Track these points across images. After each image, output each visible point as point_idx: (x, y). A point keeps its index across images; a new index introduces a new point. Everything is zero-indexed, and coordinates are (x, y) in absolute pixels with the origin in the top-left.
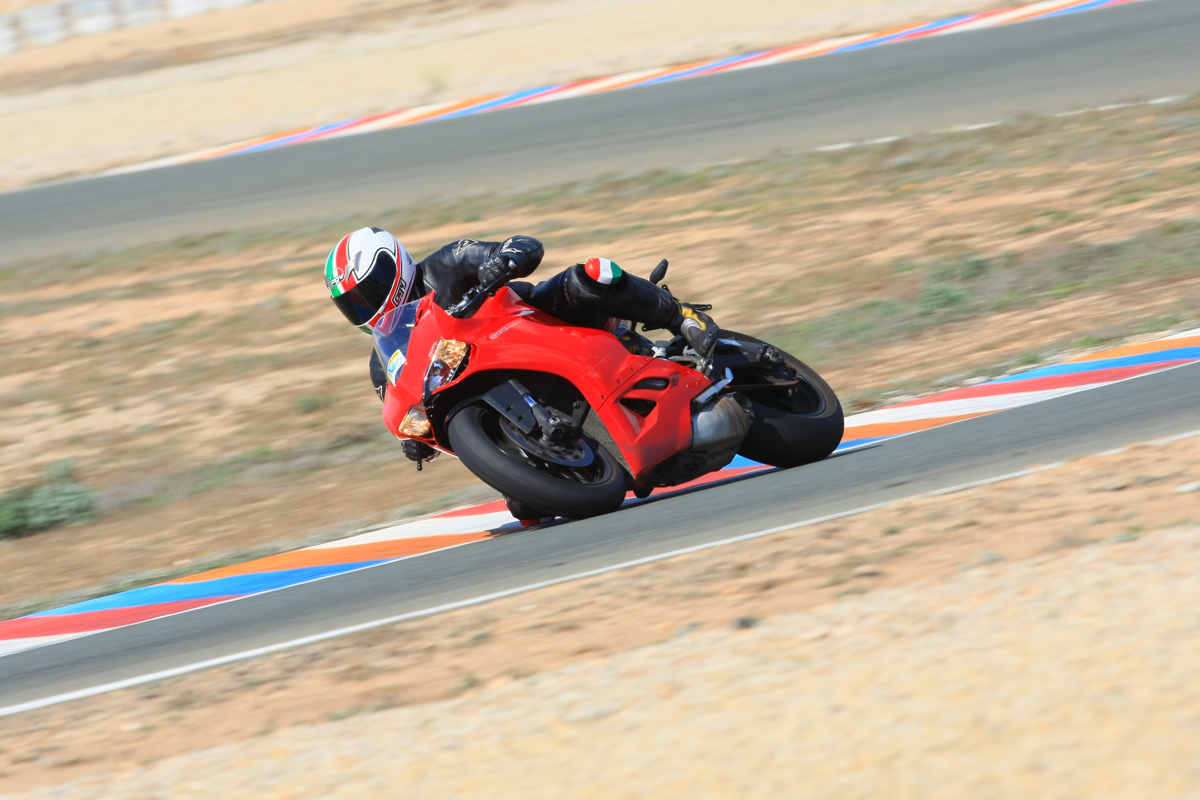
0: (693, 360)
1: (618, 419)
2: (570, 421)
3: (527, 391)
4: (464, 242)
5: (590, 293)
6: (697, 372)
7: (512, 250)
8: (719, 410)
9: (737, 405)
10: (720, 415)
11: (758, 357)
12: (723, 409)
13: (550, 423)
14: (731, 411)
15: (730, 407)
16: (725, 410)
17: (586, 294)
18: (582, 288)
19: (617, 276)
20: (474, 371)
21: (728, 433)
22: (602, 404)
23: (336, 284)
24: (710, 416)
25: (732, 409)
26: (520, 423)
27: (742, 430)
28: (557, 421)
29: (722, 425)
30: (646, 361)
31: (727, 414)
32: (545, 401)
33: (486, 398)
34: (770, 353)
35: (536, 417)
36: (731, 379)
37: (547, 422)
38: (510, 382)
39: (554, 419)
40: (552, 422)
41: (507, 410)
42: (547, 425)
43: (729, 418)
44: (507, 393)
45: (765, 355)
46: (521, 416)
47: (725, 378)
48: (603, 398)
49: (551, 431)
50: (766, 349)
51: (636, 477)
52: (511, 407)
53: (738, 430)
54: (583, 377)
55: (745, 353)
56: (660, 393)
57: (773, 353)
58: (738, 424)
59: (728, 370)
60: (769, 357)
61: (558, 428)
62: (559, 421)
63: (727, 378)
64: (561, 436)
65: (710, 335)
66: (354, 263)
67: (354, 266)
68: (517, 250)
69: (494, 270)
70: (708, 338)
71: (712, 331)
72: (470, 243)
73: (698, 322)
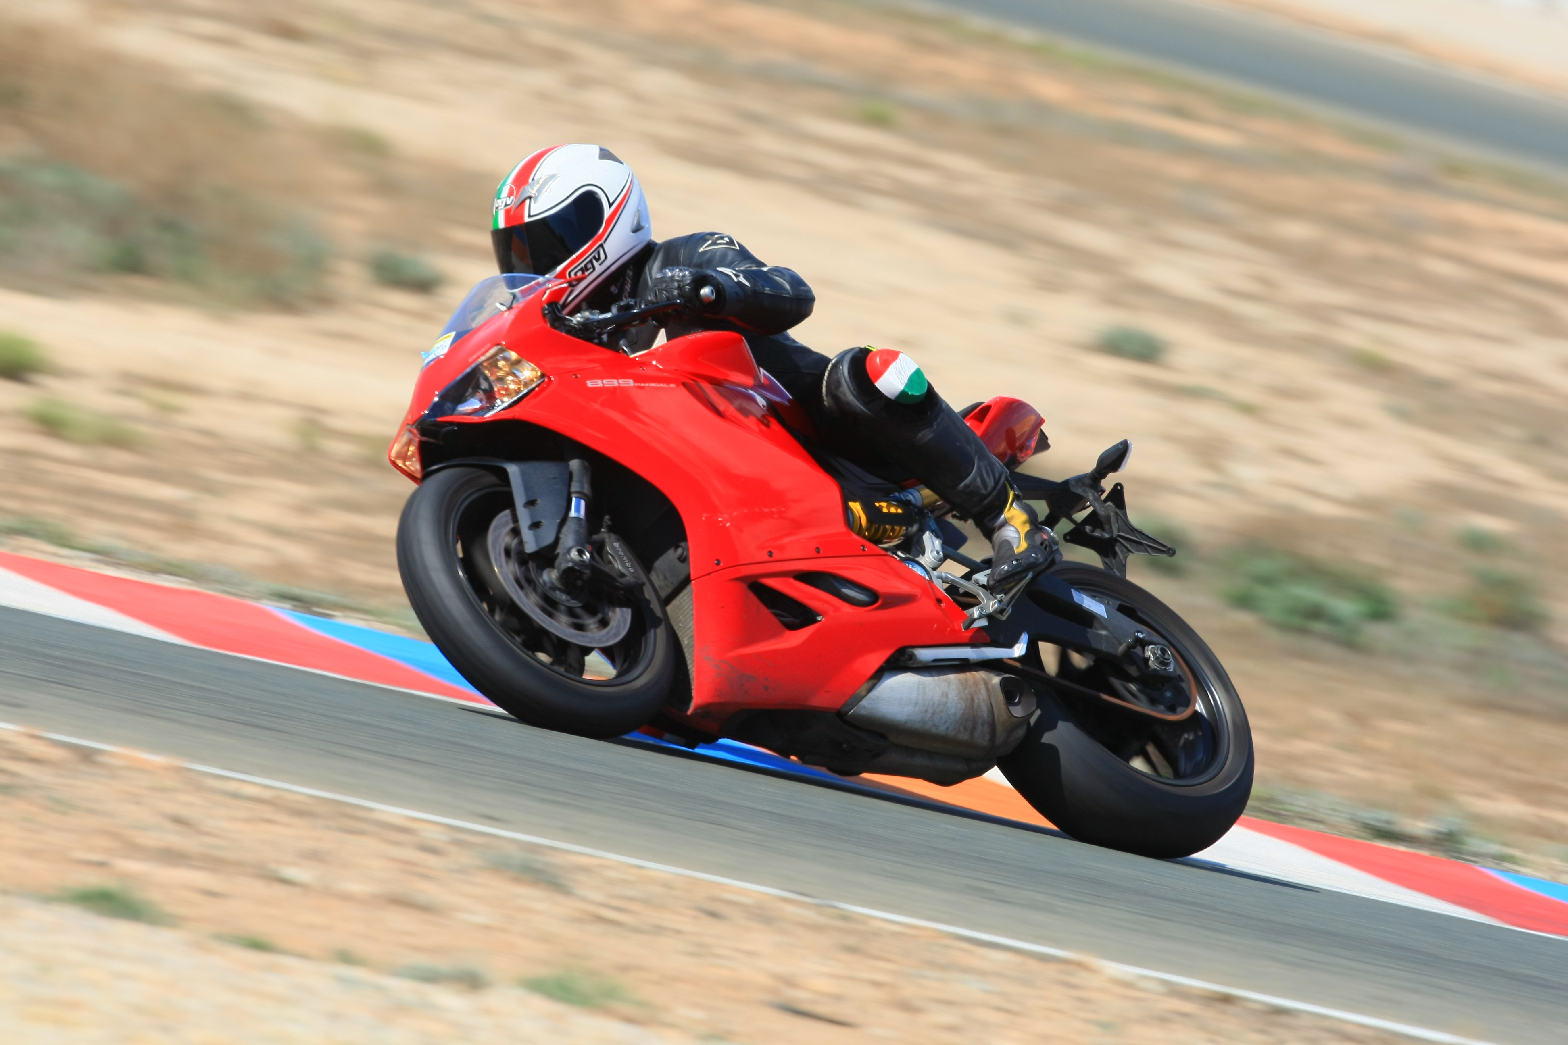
0: (979, 594)
1: (722, 607)
2: (624, 571)
3: (587, 489)
4: (722, 238)
6: (965, 616)
7: (735, 275)
9: (1000, 696)
11: (1121, 649)
12: (965, 689)
13: (571, 556)
14: (978, 698)
15: (980, 693)
16: (967, 692)
20: (516, 417)
21: (947, 728)
22: (709, 572)
23: (499, 209)
24: (924, 688)
25: (984, 700)
26: (531, 532)
27: (987, 737)
28: (582, 557)
29: (942, 712)
30: (864, 550)
31: (967, 700)
32: (609, 523)
33: (513, 469)
34: (1154, 654)
35: (561, 536)
36: (1020, 653)
37: (569, 551)
38: (575, 464)
39: (581, 552)
40: (574, 554)
41: (531, 503)
42: (565, 554)
43: (965, 707)
44: (554, 478)
45: (1135, 650)
46: (541, 522)
47: (1011, 645)
48: (718, 564)
49: (564, 566)
50: (1143, 643)
51: (695, 709)
52: (539, 501)
53: (977, 734)
54: (706, 517)
55: (1104, 632)
56: (846, 608)
57: (1158, 655)
58: (983, 725)
59: (1024, 637)
60: (1148, 659)
61: (578, 567)
62: (587, 558)
63: (1016, 647)
64: (579, 582)
65: (1013, 562)
66: (536, 188)
67: (534, 192)
68: (742, 279)
69: (671, 289)
70: (1008, 566)
71: (1022, 559)
72: (727, 243)
73: (1020, 538)
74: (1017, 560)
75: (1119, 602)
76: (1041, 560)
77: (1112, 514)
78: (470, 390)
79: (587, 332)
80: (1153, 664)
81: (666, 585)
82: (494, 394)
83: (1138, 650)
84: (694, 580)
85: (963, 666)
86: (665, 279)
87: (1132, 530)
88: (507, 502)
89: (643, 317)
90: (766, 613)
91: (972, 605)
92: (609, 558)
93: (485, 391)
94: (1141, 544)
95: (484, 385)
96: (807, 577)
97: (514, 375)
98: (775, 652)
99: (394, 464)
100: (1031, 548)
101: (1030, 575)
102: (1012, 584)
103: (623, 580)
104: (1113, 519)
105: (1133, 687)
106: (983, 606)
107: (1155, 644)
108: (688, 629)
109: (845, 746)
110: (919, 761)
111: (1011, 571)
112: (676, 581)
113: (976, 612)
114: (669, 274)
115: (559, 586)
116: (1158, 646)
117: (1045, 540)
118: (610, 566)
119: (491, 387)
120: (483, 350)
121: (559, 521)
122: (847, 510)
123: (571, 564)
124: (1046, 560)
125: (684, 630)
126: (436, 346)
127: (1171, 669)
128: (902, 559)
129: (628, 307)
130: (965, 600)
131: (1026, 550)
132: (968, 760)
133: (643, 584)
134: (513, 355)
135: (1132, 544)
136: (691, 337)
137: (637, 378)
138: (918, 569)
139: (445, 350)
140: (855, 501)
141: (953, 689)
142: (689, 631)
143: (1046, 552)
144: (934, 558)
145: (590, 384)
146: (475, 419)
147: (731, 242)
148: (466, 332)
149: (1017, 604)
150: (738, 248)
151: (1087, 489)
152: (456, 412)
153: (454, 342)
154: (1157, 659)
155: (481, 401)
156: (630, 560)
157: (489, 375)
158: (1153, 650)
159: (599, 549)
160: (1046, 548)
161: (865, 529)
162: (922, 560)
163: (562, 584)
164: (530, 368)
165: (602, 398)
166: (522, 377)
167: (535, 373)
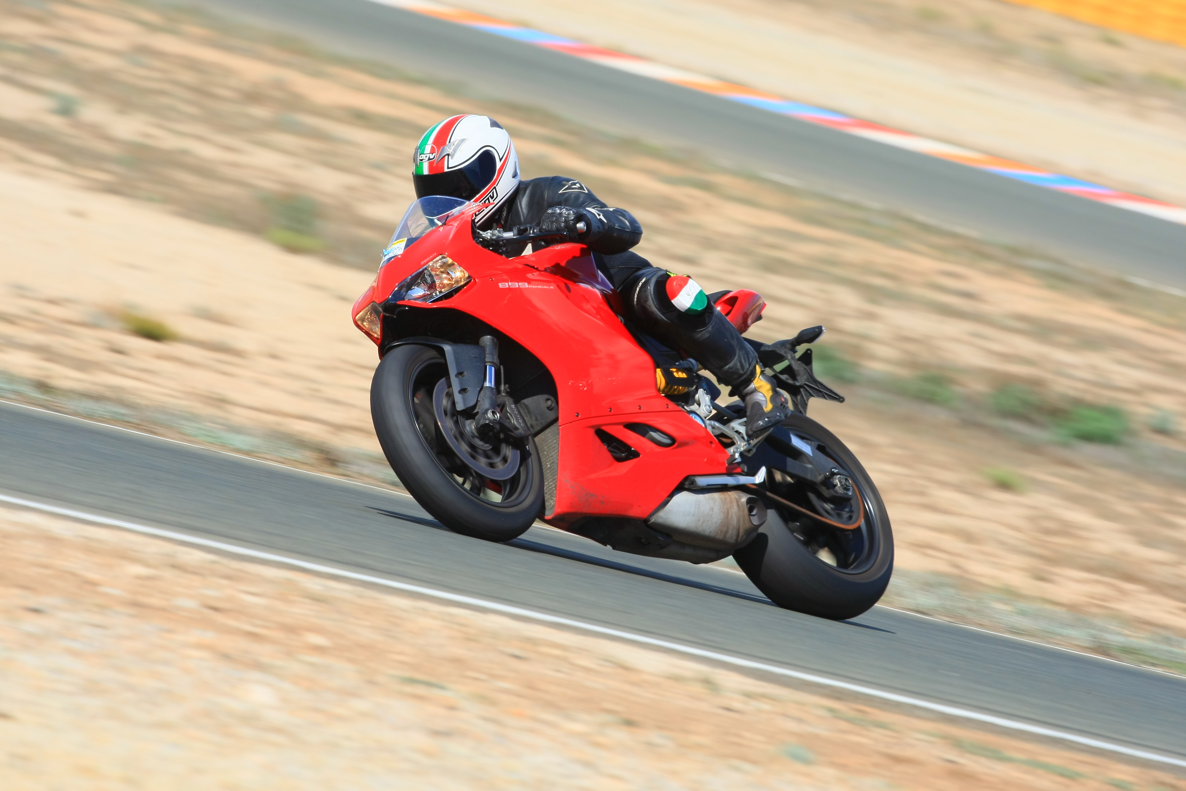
0: (735, 438)
2: (518, 426)
3: (496, 360)
5: (657, 308)
6: (726, 453)
8: (717, 503)
9: (745, 510)
10: (713, 509)
11: (820, 478)
12: (724, 504)
13: (487, 415)
14: (732, 512)
15: (733, 508)
16: (725, 507)
17: (652, 307)
18: (652, 299)
19: (695, 308)
20: (452, 307)
21: (710, 532)
22: (571, 421)
23: (423, 160)
25: (735, 513)
26: (460, 395)
27: (735, 538)
28: (494, 416)
29: (708, 520)
30: (668, 407)
31: (725, 512)
33: (447, 348)
34: (840, 482)
35: (479, 399)
36: (760, 480)
37: (486, 412)
38: (487, 340)
39: (494, 413)
40: (490, 414)
41: (460, 374)
42: (482, 414)
43: (723, 518)
44: (475, 357)
45: (828, 480)
46: (467, 389)
47: (754, 475)
48: (577, 416)
49: (482, 422)
50: (833, 474)
52: (466, 373)
53: (728, 536)
54: (571, 383)
55: (809, 466)
56: (656, 448)
57: (843, 483)
59: (764, 469)
60: (836, 486)
61: (492, 424)
62: (497, 417)
63: (757, 477)
64: (491, 434)
65: (765, 419)
66: (452, 148)
67: (451, 151)
68: (602, 217)
69: (560, 222)
70: (763, 422)
71: (771, 417)
72: (579, 188)
73: (766, 401)
74: (768, 418)
75: (818, 443)
76: (784, 418)
77: (802, 369)
78: (419, 282)
79: (495, 245)
80: (838, 489)
81: (537, 424)
82: (434, 285)
83: (831, 479)
84: (560, 426)
85: (723, 488)
86: (554, 215)
87: (814, 381)
88: (444, 373)
90: (604, 450)
91: (731, 445)
92: (508, 415)
93: (428, 284)
94: (821, 392)
95: (428, 280)
96: (632, 427)
97: (448, 274)
99: (357, 324)
100: (775, 408)
103: (517, 432)
104: (803, 373)
105: (828, 507)
106: (737, 447)
107: (843, 475)
109: (643, 540)
110: (688, 551)
111: (765, 425)
112: (546, 420)
113: (732, 451)
114: (558, 211)
115: (477, 434)
117: (783, 402)
118: (510, 421)
119: (433, 281)
120: (431, 257)
121: (479, 389)
122: (654, 375)
123: (486, 420)
126: (393, 247)
127: (850, 493)
128: (688, 412)
130: (726, 441)
134: (451, 262)
135: (814, 390)
137: (530, 282)
138: (697, 419)
139: (401, 252)
140: (658, 369)
141: (716, 505)
144: (707, 411)
145: (501, 285)
146: (421, 304)
147: (581, 188)
149: (760, 447)
150: (587, 192)
151: (787, 351)
152: (408, 297)
153: (407, 246)
154: (842, 485)
155: (425, 289)
156: (522, 417)
158: (840, 479)
159: (503, 411)
160: (784, 408)
162: (699, 411)
163: (478, 432)
164: (460, 270)
165: (509, 296)
166: (453, 276)
167: (463, 273)
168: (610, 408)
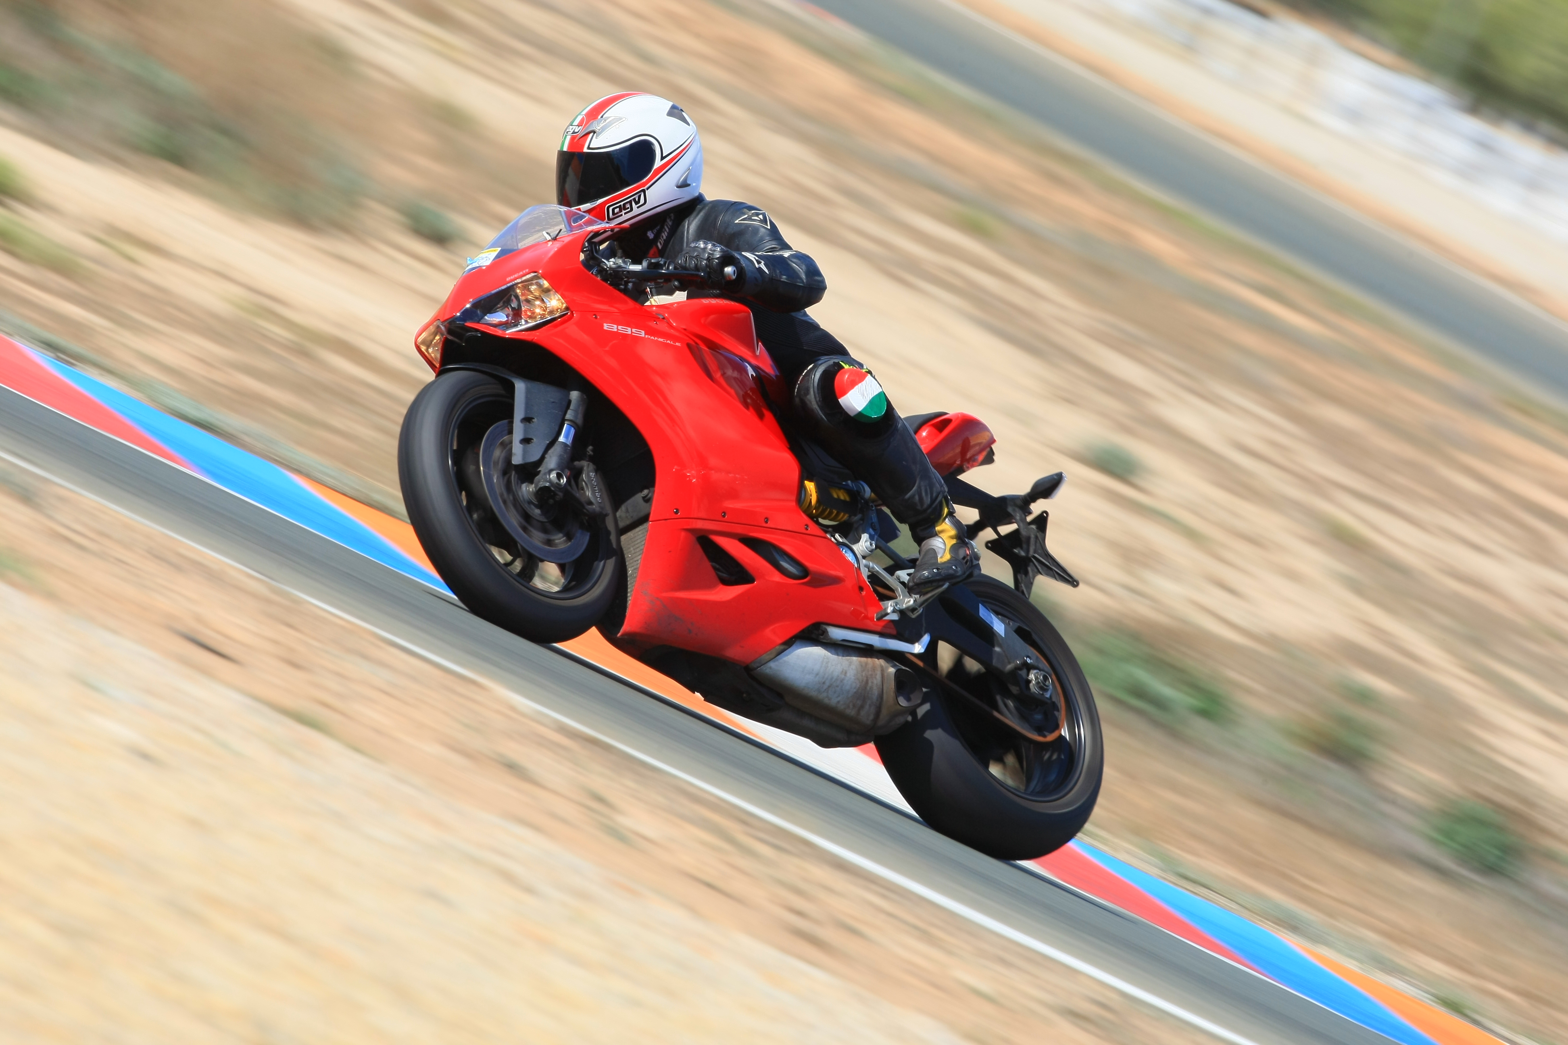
0: (897, 590)
1: (670, 552)
2: (593, 500)
3: (580, 421)
4: (757, 215)
6: (881, 605)
7: (757, 260)
8: (853, 667)
9: (891, 684)
10: (846, 673)
11: (1009, 667)
12: (862, 671)
13: (551, 477)
14: (872, 683)
15: (876, 678)
16: (864, 674)
17: (812, 403)
18: (814, 392)
19: (868, 414)
20: (534, 340)
21: (838, 702)
22: (666, 518)
23: (568, 133)
24: (827, 663)
25: (877, 684)
26: (521, 445)
27: (871, 717)
28: (560, 481)
29: (837, 686)
30: (807, 529)
31: (862, 681)
32: (591, 453)
33: (520, 387)
34: (1037, 678)
35: (546, 456)
36: (919, 651)
37: (550, 471)
38: (574, 395)
39: (559, 476)
40: (553, 475)
41: (527, 420)
42: (545, 474)
43: (859, 687)
44: (553, 402)
45: (1020, 672)
46: (532, 439)
47: (912, 642)
48: (676, 513)
49: (542, 484)
50: (1029, 668)
51: (622, 635)
52: (535, 420)
53: (863, 713)
54: (676, 469)
55: (998, 649)
56: (777, 577)
57: (1040, 681)
58: (870, 706)
59: (926, 638)
60: (1030, 682)
61: (554, 488)
62: (563, 482)
63: (917, 645)
64: (551, 501)
65: (934, 570)
66: (602, 126)
67: (599, 128)
68: (763, 266)
69: (701, 258)
70: (929, 572)
71: (942, 569)
72: (761, 221)
73: (945, 550)
74: (938, 569)
75: (1018, 624)
76: (960, 573)
77: (1033, 536)
78: (501, 304)
79: (615, 278)
80: (1033, 686)
81: (627, 517)
82: (521, 313)
83: (1023, 673)
84: (651, 521)
85: (867, 651)
86: (696, 249)
87: (1046, 555)
88: (508, 412)
89: (668, 278)
90: (707, 565)
91: (890, 598)
92: (582, 484)
93: (513, 309)
94: (1051, 569)
95: (514, 304)
96: (752, 543)
97: (543, 300)
98: (706, 602)
99: (418, 348)
100: (954, 560)
101: (946, 585)
102: (930, 589)
103: (589, 507)
104: (1032, 540)
105: (1011, 704)
106: (898, 602)
107: (1040, 670)
108: (635, 561)
109: (745, 695)
110: (807, 723)
111: (930, 578)
112: (636, 516)
113: (889, 606)
114: (702, 246)
115: (534, 501)
116: (1042, 672)
117: (967, 555)
118: (582, 492)
119: (520, 306)
120: (521, 273)
121: (548, 442)
122: (801, 487)
123: (548, 483)
124: (964, 573)
125: (631, 561)
126: (481, 255)
127: (1048, 695)
128: (839, 543)
129: (657, 266)
130: (883, 592)
131: (948, 562)
132: (849, 732)
133: (606, 515)
134: (546, 284)
135: (1043, 567)
136: (705, 301)
137: (650, 331)
138: (850, 555)
139: (488, 263)
140: (811, 480)
141: (852, 669)
142: (635, 563)
143: (965, 567)
144: (866, 548)
145: (606, 326)
146: (499, 332)
147: (764, 221)
148: (511, 251)
149: (929, 607)
150: (770, 227)
151: (1017, 509)
152: (483, 321)
153: (497, 256)
154: (1038, 683)
155: (507, 316)
156: (600, 491)
157: (520, 294)
158: (1036, 675)
159: (575, 476)
160: (966, 563)
161: (814, 507)
162: (855, 547)
163: (537, 499)
164: (557, 298)
165: (614, 342)
166: (548, 305)
167: (561, 304)
168: (724, 512)
